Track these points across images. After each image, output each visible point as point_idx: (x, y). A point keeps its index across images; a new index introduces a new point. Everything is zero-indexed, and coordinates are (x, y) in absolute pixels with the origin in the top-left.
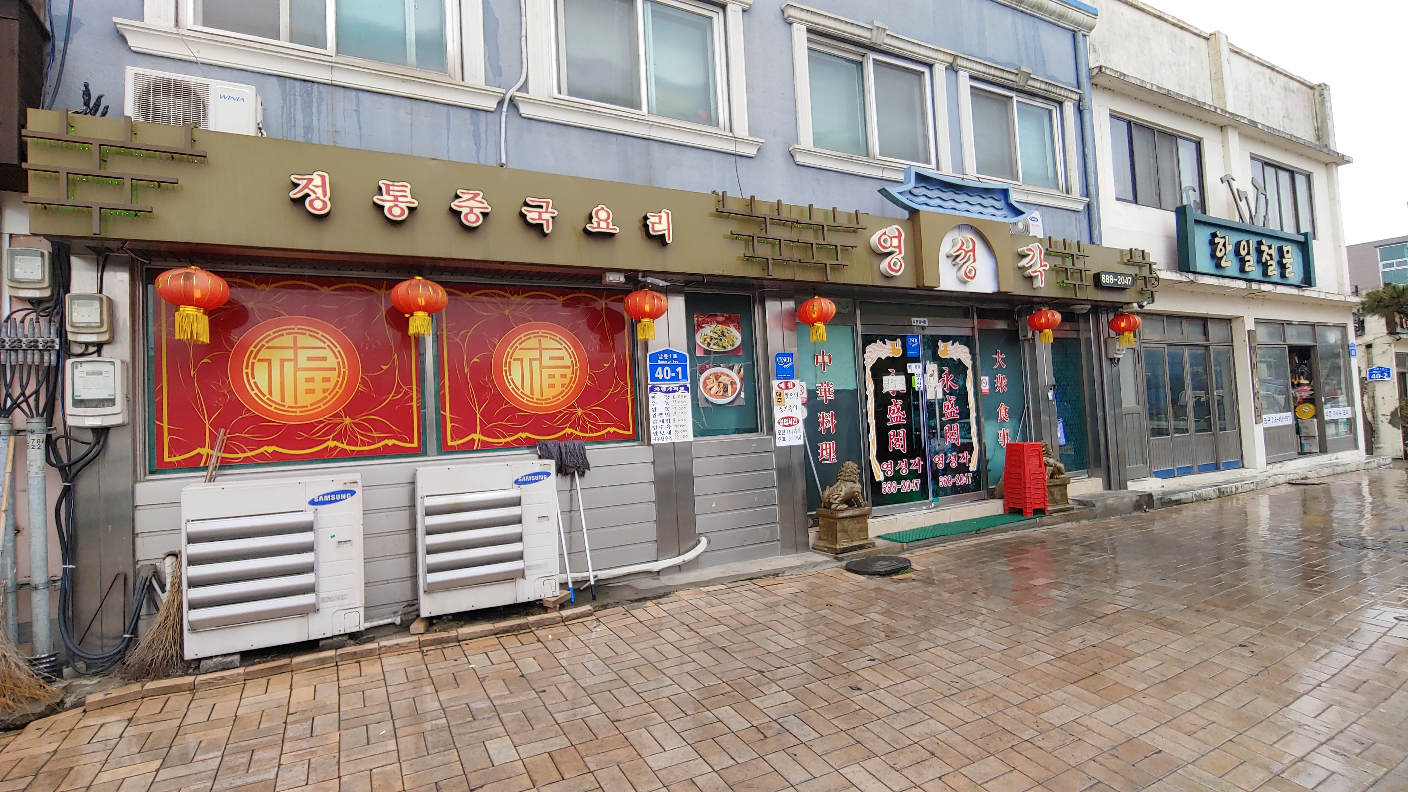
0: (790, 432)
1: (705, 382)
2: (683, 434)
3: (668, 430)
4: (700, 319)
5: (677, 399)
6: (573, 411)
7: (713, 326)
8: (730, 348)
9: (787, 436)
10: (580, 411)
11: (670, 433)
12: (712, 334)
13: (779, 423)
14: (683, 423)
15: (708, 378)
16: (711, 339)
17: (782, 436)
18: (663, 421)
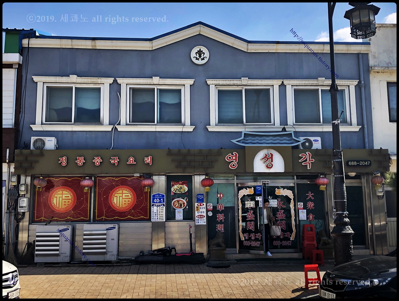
0: (201, 220)
1: (174, 203)
2: (162, 219)
3: (157, 217)
4: (173, 183)
5: (161, 209)
6: (130, 211)
7: (178, 185)
8: (183, 192)
9: (200, 222)
10: (133, 211)
11: (158, 218)
12: (177, 188)
13: (197, 217)
14: (162, 216)
15: (175, 202)
16: (177, 189)
17: (198, 221)
18: (155, 215)
